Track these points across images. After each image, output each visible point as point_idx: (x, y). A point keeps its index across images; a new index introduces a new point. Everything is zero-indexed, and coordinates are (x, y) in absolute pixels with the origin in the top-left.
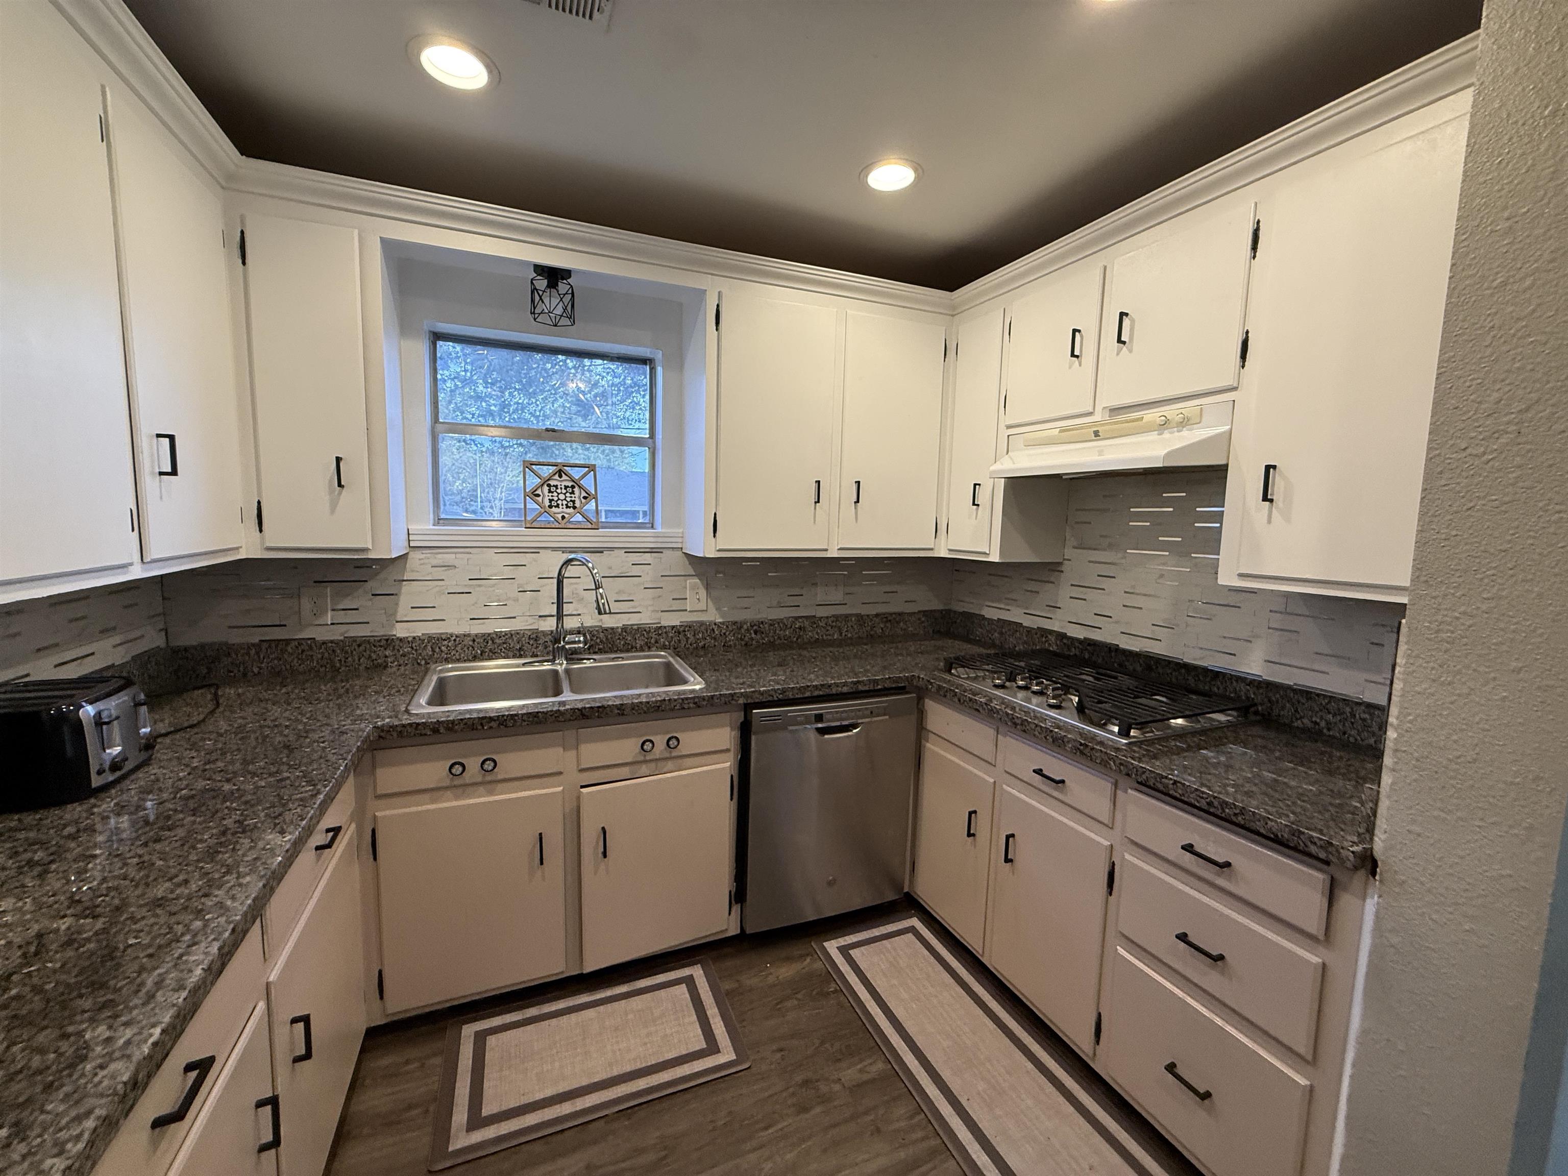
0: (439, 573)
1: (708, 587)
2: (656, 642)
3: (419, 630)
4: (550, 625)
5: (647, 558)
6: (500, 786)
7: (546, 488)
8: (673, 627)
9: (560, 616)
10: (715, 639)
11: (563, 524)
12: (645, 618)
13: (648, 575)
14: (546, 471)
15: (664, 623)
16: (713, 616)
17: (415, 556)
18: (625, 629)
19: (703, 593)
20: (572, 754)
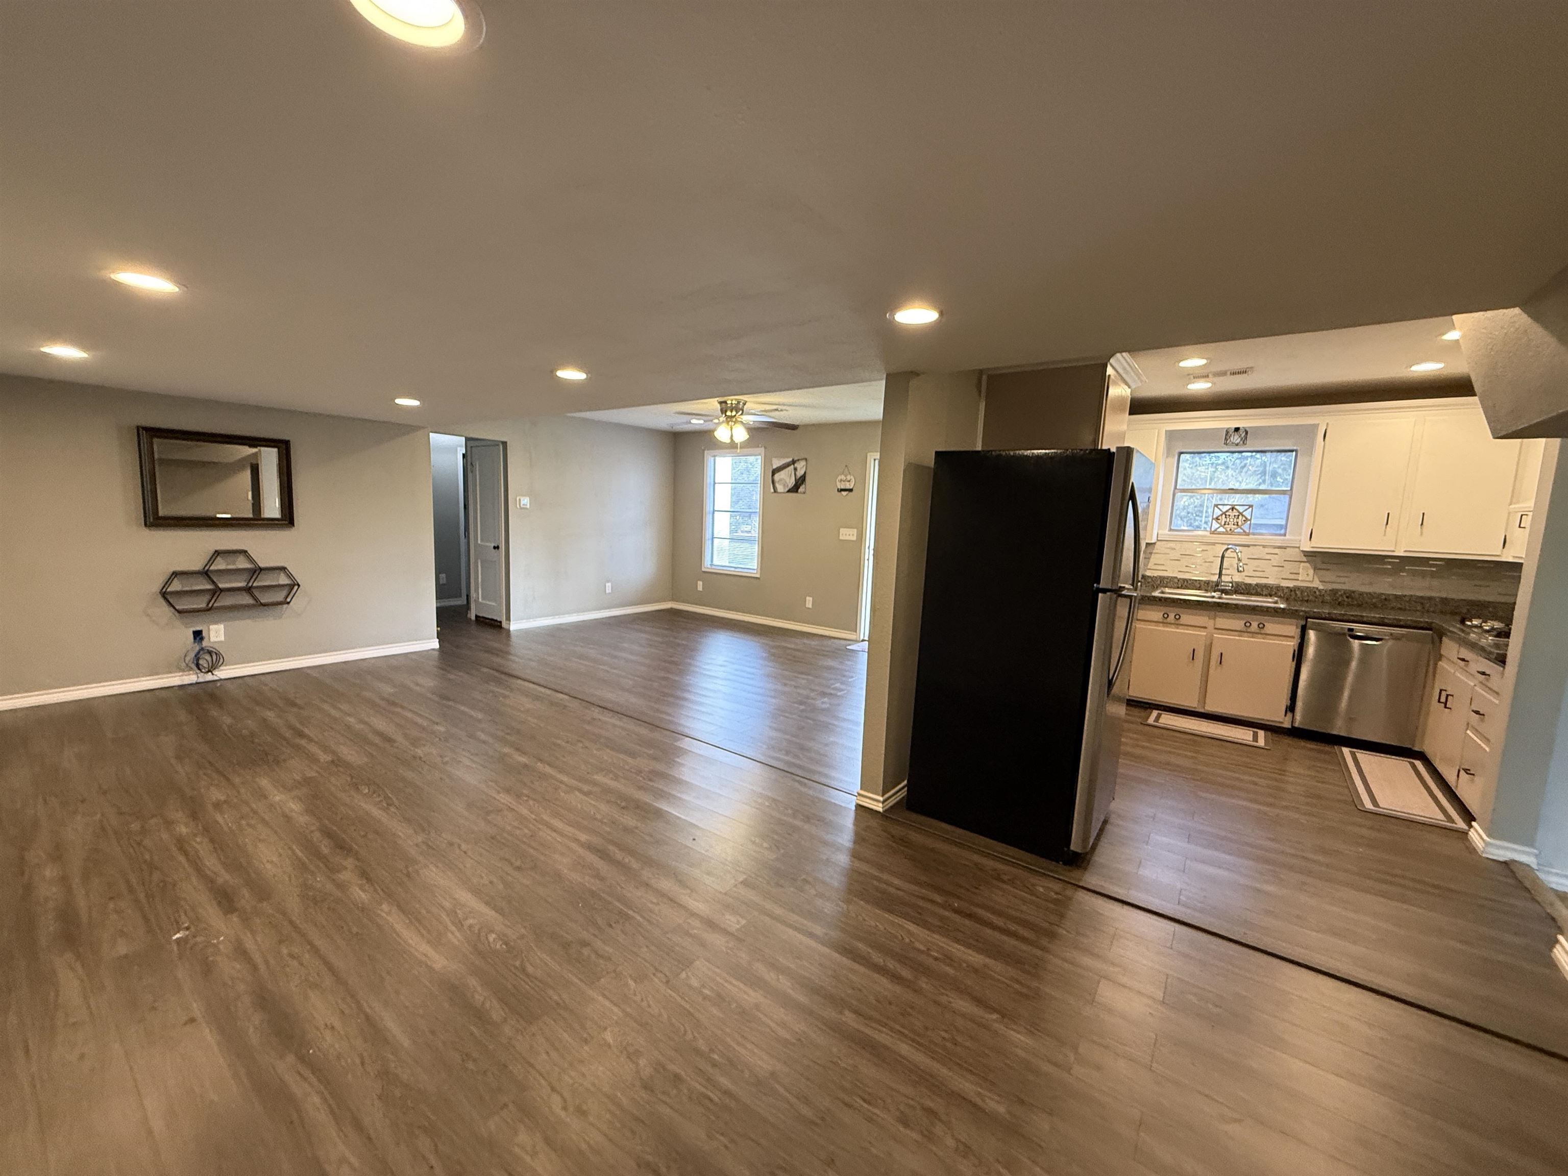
0: (1168, 551)
1: (1315, 569)
2: (1276, 593)
3: (1156, 574)
4: (1215, 578)
5: (1276, 551)
6: (1181, 627)
7: (1224, 516)
8: (1287, 587)
9: (1220, 574)
10: (1316, 598)
11: (1231, 532)
12: (1271, 581)
13: (1276, 560)
14: (1225, 509)
15: (1282, 585)
16: (1317, 584)
17: (1158, 543)
18: (1257, 585)
19: (1311, 572)
20: (1212, 621)
